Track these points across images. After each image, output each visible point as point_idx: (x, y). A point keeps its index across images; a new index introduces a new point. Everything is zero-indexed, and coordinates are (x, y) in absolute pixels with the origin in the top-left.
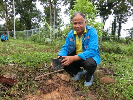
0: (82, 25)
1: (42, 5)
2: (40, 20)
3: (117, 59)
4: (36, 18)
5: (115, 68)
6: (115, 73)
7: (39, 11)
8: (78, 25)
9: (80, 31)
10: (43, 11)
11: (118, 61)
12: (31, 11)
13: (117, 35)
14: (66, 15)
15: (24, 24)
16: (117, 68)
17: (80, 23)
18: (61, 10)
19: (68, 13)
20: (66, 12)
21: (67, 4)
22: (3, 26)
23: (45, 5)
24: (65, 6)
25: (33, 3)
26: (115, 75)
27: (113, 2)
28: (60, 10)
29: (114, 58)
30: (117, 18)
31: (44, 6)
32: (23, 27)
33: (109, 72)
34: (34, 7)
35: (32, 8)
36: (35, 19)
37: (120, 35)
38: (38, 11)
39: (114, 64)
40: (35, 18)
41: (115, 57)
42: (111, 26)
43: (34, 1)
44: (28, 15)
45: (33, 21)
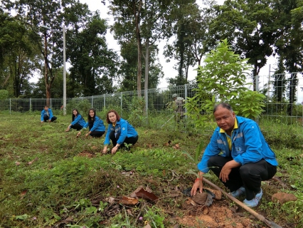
0: (228, 120)
1: (117, 41)
2: (114, 72)
3: (294, 160)
4: (106, 69)
5: (291, 176)
6: (293, 186)
7: (112, 53)
8: (223, 121)
9: (228, 128)
10: (119, 53)
11: (296, 164)
12: (95, 53)
13: (287, 98)
14: (168, 58)
15: (79, 82)
16: (295, 177)
17: (224, 118)
18: (158, 47)
19: (172, 54)
20: (168, 53)
21: (171, 35)
22: (36, 85)
23: (124, 40)
24: (166, 39)
25: (99, 35)
26: (292, 189)
27: (275, 30)
28: (156, 48)
29: (288, 159)
30: (284, 61)
31: (121, 43)
32: (77, 87)
33: (283, 185)
34: (100, 44)
35: (97, 48)
36: (103, 71)
37: (295, 100)
38: (110, 53)
39: (289, 169)
40: (103, 68)
41: (290, 156)
42: (273, 79)
43: (101, 33)
44: (88, 62)
45: (100, 74)
